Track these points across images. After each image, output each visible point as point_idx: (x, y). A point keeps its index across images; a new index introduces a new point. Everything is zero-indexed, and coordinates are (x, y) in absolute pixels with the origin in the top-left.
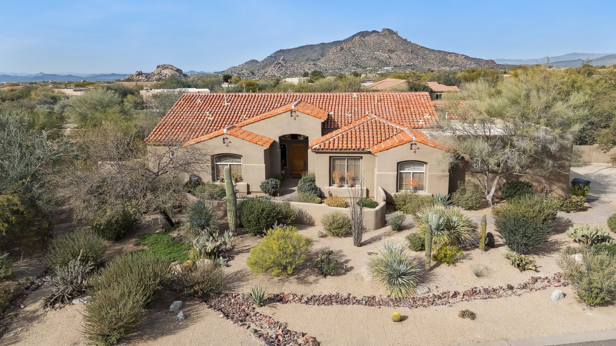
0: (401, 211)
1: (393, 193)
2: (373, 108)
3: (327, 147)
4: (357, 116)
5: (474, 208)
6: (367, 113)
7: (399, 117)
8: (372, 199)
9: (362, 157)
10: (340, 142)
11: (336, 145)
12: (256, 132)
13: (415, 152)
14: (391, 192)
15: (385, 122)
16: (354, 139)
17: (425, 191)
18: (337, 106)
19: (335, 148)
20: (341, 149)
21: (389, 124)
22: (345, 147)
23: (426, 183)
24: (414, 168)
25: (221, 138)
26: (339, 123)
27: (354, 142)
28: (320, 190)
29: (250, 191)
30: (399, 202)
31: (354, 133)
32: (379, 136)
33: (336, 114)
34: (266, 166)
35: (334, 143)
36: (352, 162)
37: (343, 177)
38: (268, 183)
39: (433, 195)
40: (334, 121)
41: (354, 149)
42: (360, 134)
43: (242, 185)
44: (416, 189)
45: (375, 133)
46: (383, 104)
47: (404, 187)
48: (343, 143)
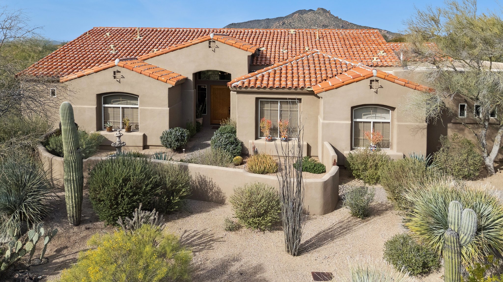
0: (361, 179)
1: (346, 152)
2: (314, 44)
3: (252, 84)
4: (294, 53)
5: (472, 176)
6: (307, 49)
7: (347, 53)
8: (316, 159)
9: (300, 100)
10: (271, 79)
11: (265, 82)
12: (162, 67)
13: (376, 92)
14: (344, 150)
15: (330, 57)
16: (289, 75)
17: (392, 149)
18: (270, 41)
19: (264, 85)
20: (271, 88)
21: (336, 59)
22: (277, 84)
23: (394, 138)
24: (374, 115)
25: (111, 71)
26: (272, 60)
27: (289, 78)
28: (242, 145)
29: (148, 144)
30: (356, 165)
31: (290, 68)
32: (324, 72)
33: (269, 50)
34: (170, 110)
35: (262, 80)
36: (286, 107)
37: (274, 127)
38: (171, 133)
39: (404, 156)
40: (266, 58)
41: (290, 88)
42: (298, 69)
43: (135, 136)
44: (379, 145)
45: (318, 68)
46: (325, 40)
47: (361, 142)
48: (274, 80)
